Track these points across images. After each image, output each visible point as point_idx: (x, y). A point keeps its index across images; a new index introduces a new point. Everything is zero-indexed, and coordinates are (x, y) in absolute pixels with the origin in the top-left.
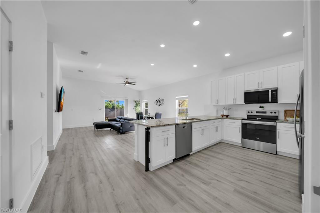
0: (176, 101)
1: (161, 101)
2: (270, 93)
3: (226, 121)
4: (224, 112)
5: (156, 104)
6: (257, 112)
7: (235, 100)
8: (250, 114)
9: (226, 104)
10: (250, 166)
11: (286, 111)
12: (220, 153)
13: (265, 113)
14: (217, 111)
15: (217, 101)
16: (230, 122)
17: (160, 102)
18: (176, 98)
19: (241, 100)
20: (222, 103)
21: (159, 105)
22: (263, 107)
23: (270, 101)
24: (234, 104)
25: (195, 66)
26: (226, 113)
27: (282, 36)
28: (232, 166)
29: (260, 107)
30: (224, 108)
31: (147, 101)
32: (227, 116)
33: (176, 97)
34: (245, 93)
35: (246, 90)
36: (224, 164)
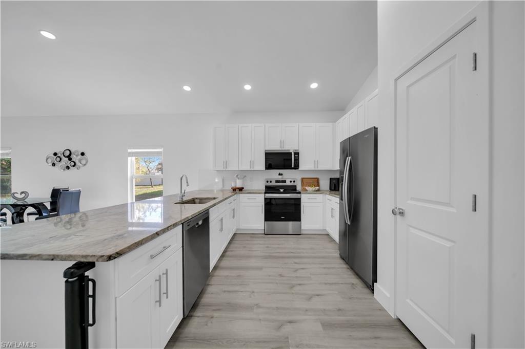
0: (129, 159)
1: (73, 157)
2: (293, 156)
3: (242, 197)
4: (236, 182)
5: (54, 165)
6: (277, 182)
7: (252, 163)
8: (269, 184)
9: (240, 169)
10: (296, 263)
11: (302, 179)
12: (249, 257)
13: (285, 182)
14: (223, 180)
15: (226, 163)
16: (249, 199)
17: (70, 159)
18: (130, 153)
19: (261, 164)
20: (233, 167)
21: (68, 168)
22: (282, 175)
23: (293, 166)
24: (251, 169)
25: (187, 88)
26: (239, 184)
27: (310, 86)
28: (281, 275)
29: (280, 174)
30: (237, 176)
31: (7, 154)
32: (241, 189)
33: (129, 151)
34: (266, 154)
35: (266, 149)
36: (270, 276)
